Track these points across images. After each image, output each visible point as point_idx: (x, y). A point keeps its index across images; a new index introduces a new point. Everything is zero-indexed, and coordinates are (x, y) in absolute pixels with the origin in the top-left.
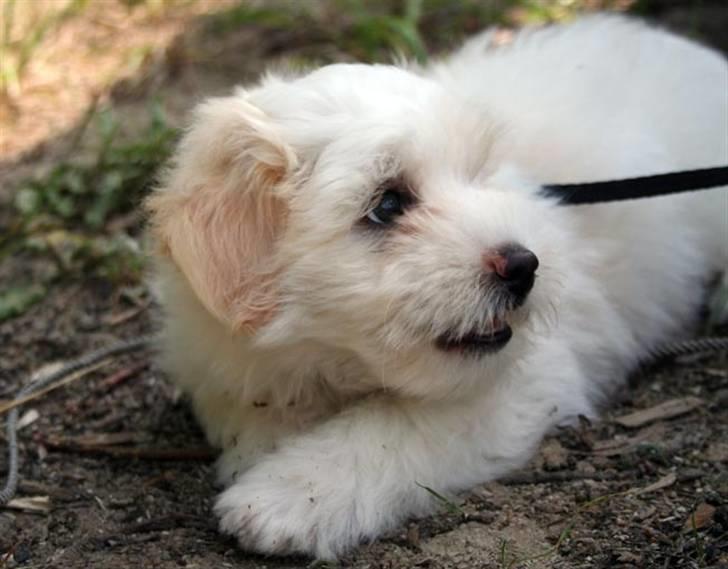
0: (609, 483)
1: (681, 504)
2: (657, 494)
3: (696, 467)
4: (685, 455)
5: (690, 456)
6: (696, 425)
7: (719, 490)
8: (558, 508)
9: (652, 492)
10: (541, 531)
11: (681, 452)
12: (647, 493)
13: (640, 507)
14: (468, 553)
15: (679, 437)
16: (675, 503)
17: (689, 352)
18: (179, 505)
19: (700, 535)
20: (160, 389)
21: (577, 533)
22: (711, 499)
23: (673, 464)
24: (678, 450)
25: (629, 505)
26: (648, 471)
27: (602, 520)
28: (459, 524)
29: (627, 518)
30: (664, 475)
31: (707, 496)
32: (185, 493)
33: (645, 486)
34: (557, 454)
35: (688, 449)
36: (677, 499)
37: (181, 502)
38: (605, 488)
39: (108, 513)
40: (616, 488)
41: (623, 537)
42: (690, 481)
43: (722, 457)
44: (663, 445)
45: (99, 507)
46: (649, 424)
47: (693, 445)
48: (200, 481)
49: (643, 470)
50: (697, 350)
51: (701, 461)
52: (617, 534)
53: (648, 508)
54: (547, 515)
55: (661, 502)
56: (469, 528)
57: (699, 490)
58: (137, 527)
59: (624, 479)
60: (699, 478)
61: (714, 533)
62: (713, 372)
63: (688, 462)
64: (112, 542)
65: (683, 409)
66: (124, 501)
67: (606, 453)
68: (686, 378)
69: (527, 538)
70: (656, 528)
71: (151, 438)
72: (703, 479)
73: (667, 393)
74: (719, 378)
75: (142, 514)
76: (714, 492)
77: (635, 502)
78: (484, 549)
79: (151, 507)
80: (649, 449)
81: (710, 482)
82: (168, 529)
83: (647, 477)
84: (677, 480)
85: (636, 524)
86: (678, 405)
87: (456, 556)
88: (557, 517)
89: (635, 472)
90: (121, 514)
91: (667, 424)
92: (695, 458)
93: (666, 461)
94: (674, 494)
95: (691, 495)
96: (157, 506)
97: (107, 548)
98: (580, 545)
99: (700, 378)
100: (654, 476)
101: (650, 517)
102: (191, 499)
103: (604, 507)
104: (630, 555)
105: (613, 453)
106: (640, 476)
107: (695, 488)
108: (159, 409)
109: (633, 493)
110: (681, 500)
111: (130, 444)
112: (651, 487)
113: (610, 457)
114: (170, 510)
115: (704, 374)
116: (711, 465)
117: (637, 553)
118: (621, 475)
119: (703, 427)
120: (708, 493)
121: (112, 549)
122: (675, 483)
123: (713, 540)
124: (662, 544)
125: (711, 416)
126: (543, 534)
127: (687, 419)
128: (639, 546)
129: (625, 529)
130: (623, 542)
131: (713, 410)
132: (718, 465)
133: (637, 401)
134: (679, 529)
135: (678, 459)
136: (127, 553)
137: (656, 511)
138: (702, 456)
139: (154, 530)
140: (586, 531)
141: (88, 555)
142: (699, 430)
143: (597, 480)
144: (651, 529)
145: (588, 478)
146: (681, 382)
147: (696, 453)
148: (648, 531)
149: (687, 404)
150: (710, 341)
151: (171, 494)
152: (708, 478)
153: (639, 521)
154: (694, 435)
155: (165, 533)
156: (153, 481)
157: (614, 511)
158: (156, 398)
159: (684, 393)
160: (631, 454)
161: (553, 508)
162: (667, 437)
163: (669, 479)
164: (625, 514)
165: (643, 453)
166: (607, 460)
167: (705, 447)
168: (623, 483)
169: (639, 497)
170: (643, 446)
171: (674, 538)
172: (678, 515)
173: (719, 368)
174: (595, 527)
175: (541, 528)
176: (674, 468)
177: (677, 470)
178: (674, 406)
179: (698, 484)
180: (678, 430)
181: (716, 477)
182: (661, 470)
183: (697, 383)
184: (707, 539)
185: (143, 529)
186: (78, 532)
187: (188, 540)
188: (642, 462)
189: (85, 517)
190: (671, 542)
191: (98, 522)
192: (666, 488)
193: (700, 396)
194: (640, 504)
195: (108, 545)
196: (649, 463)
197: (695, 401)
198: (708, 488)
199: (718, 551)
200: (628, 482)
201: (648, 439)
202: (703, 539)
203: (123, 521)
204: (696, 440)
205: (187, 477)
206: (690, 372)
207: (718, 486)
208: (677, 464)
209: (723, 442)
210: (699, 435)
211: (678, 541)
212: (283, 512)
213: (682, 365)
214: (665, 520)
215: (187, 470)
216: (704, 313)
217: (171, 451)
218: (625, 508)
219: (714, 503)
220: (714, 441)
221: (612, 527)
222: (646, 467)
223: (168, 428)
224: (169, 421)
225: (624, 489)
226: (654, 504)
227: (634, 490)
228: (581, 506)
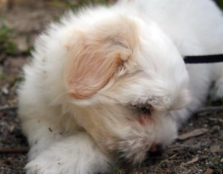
0: (173, 161)
1: (200, 168)
2: (191, 165)
3: (206, 155)
4: (202, 150)
5: (203, 151)
6: (205, 139)
7: (215, 163)
9: (190, 164)
11: (200, 149)
12: (188, 165)
13: (185, 170)
15: (199, 144)
16: (198, 168)
17: (203, 112)
18: (13, 170)
20: (6, 126)
22: (212, 167)
23: (197, 153)
24: (199, 148)
25: (181, 169)
26: (188, 156)
30: (194, 158)
31: (210, 166)
32: (15, 166)
33: (187, 162)
35: (203, 148)
36: (199, 167)
37: (14, 169)
38: (172, 163)
40: (176, 163)
42: (204, 160)
43: (215, 151)
44: (193, 146)
46: (188, 139)
47: (204, 146)
48: (21, 161)
49: (186, 156)
50: (206, 111)
51: (208, 152)
53: (188, 170)
55: (193, 168)
59: (179, 159)
60: (207, 159)
62: (211, 119)
63: (203, 153)
65: (201, 133)
67: (171, 150)
68: (202, 121)
71: (2, 145)
72: (208, 159)
73: (195, 127)
74: (214, 121)
76: (213, 164)
77: (183, 168)
80: (188, 148)
81: (211, 160)
83: (188, 159)
86: (199, 132)
89: (183, 157)
91: (195, 138)
92: (205, 152)
93: (195, 153)
94: (198, 165)
95: (204, 166)
96: (5, 171)
99: (207, 121)
100: (190, 158)
102: (18, 168)
103: (172, 170)
105: (174, 149)
106: (185, 158)
107: (205, 163)
108: (5, 134)
109: (183, 165)
112: (189, 162)
114: (10, 172)
115: (209, 120)
116: (211, 154)
118: (178, 158)
119: (208, 139)
120: (210, 164)
122: (198, 161)
125: (211, 136)
127: (202, 137)
131: (212, 133)
132: (214, 154)
135: (199, 152)
137: (191, 171)
138: (208, 151)
142: (207, 141)
143: (170, 160)
145: (166, 159)
146: (200, 123)
147: (206, 149)
149: (202, 131)
150: (211, 108)
151: (10, 166)
152: (210, 159)
154: (205, 143)
156: (4, 161)
157: (176, 172)
158: (4, 130)
159: (201, 127)
160: (181, 150)
162: (195, 144)
163: (196, 159)
164: (180, 172)
165: (186, 149)
166: (173, 152)
167: (209, 147)
168: (178, 161)
169: (185, 166)
170: (186, 147)
172: (199, 173)
173: (214, 117)
176: (198, 155)
177: (199, 156)
179: (206, 161)
180: (199, 141)
181: (213, 158)
182: (193, 156)
183: (206, 123)
188: (186, 153)
192: (195, 163)
193: (207, 128)
194: (185, 169)
196: (188, 154)
197: (205, 130)
198: (210, 163)
200: (180, 160)
201: (188, 144)
204: (205, 144)
205: (16, 160)
206: (203, 119)
207: (214, 162)
208: (199, 153)
209: (216, 145)
210: (207, 143)
213: (200, 117)
215: (16, 157)
216: (209, 97)
217: (10, 150)
218: (180, 170)
219: (212, 168)
220: (212, 145)
222: (187, 155)
223: (9, 141)
224: (9, 139)
225: (179, 163)
226: (190, 169)
227: (183, 163)
228: (163, 170)
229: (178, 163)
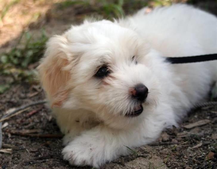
0: (182, 146)
2: (197, 149)
3: (208, 141)
4: (205, 137)
5: (206, 137)
6: (208, 128)
8: (167, 153)
9: (195, 148)
11: (204, 136)
12: (193, 149)
13: (192, 153)
14: (139, 166)
15: (203, 132)
16: (202, 152)
17: (206, 106)
18: (51, 152)
19: (210, 161)
20: (45, 116)
21: (172, 160)
22: (213, 150)
23: (201, 140)
25: (188, 152)
26: (194, 142)
27: (180, 157)
28: (137, 157)
29: (188, 156)
30: (199, 143)
31: (212, 150)
32: (53, 148)
33: (193, 147)
34: (166, 137)
36: (203, 151)
37: (52, 151)
38: (181, 147)
39: (30, 154)
41: (186, 162)
42: (206, 145)
43: (216, 138)
44: (198, 134)
45: (27, 152)
46: (194, 128)
47: (207, 134)
48: (58, 144)
50: (208, 105)
51: (210, 139)
52: (185, 161)
53: (194, 153)
54: (163, 155)
55: (198, 151)
56: (140, 159)
57: (209, 148)
58: (39, 158)
59: (186, 144)
60: (209, 144)
61: (214, 161)
62: (213, 112)
63: (206, 139)
64: (31, 163)
65: (204, 123)
66: (35, 150)
67: (181, 136)
68: (205, 114)
69: (158, 162)
70: (197, 159)
71: (43, 131)
72: (211, 144)
73: (199, 118)
74: (215, 114)
75: (41, 154)
76: (214, 149)
77: (190, 151)
78: (144, 165)
79: (43, 152)
80: (194, 135)
81: (213, 145)
82: (48, 159)
83: (193, 144)
84: (203, 145)
85: (190, 158)
86: (202, 122)
87: (136, 167)
88: (166, 156)
89: (190, 142)
90: (34, 154)
91: (200, 128)
92: (208, 138)
93: (199, 139)
94: (202, 149)
95: (207, 149)
96: (45, 152)
97: (30, 164)
98: (173, 164)
99: (209, 114)
100: (196, 144)
101: (194, 156)
102: (55, 150)
103: (180, 153)
104: (189, 167)
105: (183, 136)
106: (191, 144)
107: (208, 147)
108: (45, 122)
109: (189, 149)
110: (204, 151)
111: (36, 133)
112: (195, 147)
113: (182, 138)
114: (49, 153)
115: (210, 113)
116: (213, 140)
117: (191, 167)
119: (210, 129)
120: (212, 149)
121: (31, 165)
123: (214, 163)
124: (198, 164)
125: (212, 125)
126: (162, 161)
127: (206, 126)
128: (191, 165)
129: (187, 160)
130: (187, 163)
131: (213, 124)
132: (215, 140)
133: (190, 121)
134: (203, 159)
135: (203, 138)
136: (36, 166)
137: (196, 154)
138: (210, 138)
139: (44, 159)
140: (175, 160)
141: (24, 166)
142: (209, 130)
143: (178, 144)
144: (195, 160)
145: (175, 144)
146: (203, 115)
147: (208, 136)
148: (194, 160)
150: (212, 103)
151: (49, 148)
152: (212, 144)
153: (191, 157)
154: (207, 131)
155: (47, 160)
156: (44, 144)
157: (184, 154)
158: (44, 119)
159: (204, 118)
160: (188, 137)
161: (165, 153)
162: (199, 132)
163: (200, 144)
164: (187, 155)
165: (192, 137)
166: (181, 139)
167: (211, 135)
168: (186, 145)
169: (191, 150)
170: (192, 135)
171: (202, 162)
172: (203, 155)
173: (215, 111)
174: (178, 159)
175: (162, 159)
176: (201, 141)
177: (203, 142)
178: (201, 122)
179: (209, 146)
180: (203, 129)
181: (214, 144)
182: (197, 142)
183: (208, 115)
184: (212, 162)
185: (41, 159)
186: (21, 160)
187: (54, 162)
188: (192, 139)
189: (23, 155)
190: (201, 163)
191: (27, 156)
192: (199, 147)
193: (209, 119)
194: (191, 152)
195: (30, 163)
196: (194, 140)
197: (208, 121)
198: (212, 147)
199: (215, 166)
200: (188, 145)
201: (194, 132)
202: (211, 162)
203: (35, 156)
204: (208, 132)
205: (54, 143)
206: (206, 112)
207: (215, 147)
208: (202, 140)
209: (216, 133)
210: (209, 131)
211: (203, 163)
212: (82, 153)
213: (204, 110)
214: (199, 157)
215: (53, 141)
216: (210, 94)
217: (49, 135)
218: (187, 153)
219: (214, 152)
220: (214, 133)
221: (183, 159)
222: (193, 141)
223: (48, 128)
224: (48, 126)
225: (187, 147)
226: (196, 152)
227: (190, 148)
228: (174, 152)
229: (185, 147)
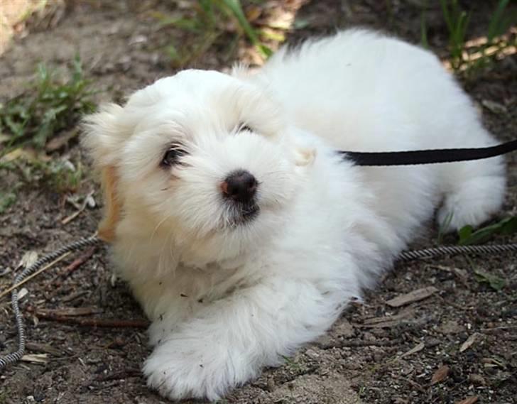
0: (385, 348)
1: (429, 363)
2: (413, 356)
3: (435, 337)
4: (428, 328)
5: (431, 329)
7: (450, 353)
8: (356, 366)
9: (411, 355)
10: (347, 382)
11: (426, 326)
12: (407, 356)
13: (405, 366)
14: (305, 395)
15: (424, 315)
16: (425, 362)
18: (128, 362)
19: (441, 385)
20: (101, 273)
21: (368, 383)
22: (446, 360)
23: (422, 334)
24: (424, 325)
25: (397, 364)
26: (407, 339)
27: (382, 374)
28: (298, 375)
29: (397, 374)
30: (417, 343)
31: (443, 358)
32: (131, 354)
33: (406, 351)
34: (346, 329)
35: (430, 324)
37: (129, 360)
38: (383, 351)
39: (86, 367)
40: (389, 352)
41: (396, 387)
42: (433, 347)
43: (451, 331)
44: (415, 321)
45: (81, 364)
46: (406, 305)
47: (433, 321)
49: (405, 338)
51: (438, 333)
52: (392, 384)
53: (409, 367)
54: (350, 371)
55: (416, 362)
56: (304, 379)
57: (438, 353)
58: (103, 380)
59: (394, 345)
60: (438, 345)
61: (450, 385)
62: (442, 268)
63: (431, 333)
64: (92, 388)
65: (426, 294)
66: (95, 360)
68: (426, 270)
69: (339, 385)
70: (415, 381)
71: (101, 310)
72: (440, 346)
73: (416, 283)
74: (446, 272)
75: (107, 368)
76: (447, 356)
77: (401, 362)
78: (314, 393)
79: (111, 363)
81: (444, 348)
82: (124, 378)
83: (407, 344)
84: (425, 347)
85: (403, 378)
86: (423, 292)
87: (298, 397)
88: (356, 373)
89: (400, 341)
90: (94, 369)
91: (416, 305)
92: (434, 331)
93: (418, 332)
94: (424, 356)
95: (434, 357)
96: (115, 362)
97: (89, 391)
98: (371, 392)
99: (434, 271)
100: (412, 344)
101: (411, 373)
102: (135, 358)
103: (383, 365)
104: (402, 400)
105: (384, 325)
106: (403, 343)
107: (435, 352)
109: (400, 356)
110: (427, 360)
112: (410, 351)
113: (384, 328)
114: (123, 364)
115: (437, 269)
116: (444, 336)
117: (405, 398)
118: (392, 342)
119: (438, 307)
120: (444, 356)
121: (92, 392)
122: (423, 349)
123: (449, 390)
124: (420, 392)
125: (442, 299)
126: (348, 383)
127: (428, 301)
128: (406, 393)
129: (397, 382)
130: (396, 390)
131: (443, 295)
132: (449, 336)
133: (397, 288)
134: (428, 381)
135: (425, 331)
136: (101, 395)
137: (414, 369)
138: (439, 330)
139: (116, 379)
140: (374, 382)
141: (77, 396)
142: (436, 310)
143: (378, 345)
144: (412, 381)
145: (372, 345)
146: (423, 274)
147: (435, 327)
148: (410, 383)
149: (428, 291)
151: (122, 353)
152: (443, 345)
153: (404, 375)
154: (433, 313)
155: (122, 381)
157: (389, 369)
158: (100, 280)
159: (426, 283)
160: (396, 327)
161: (354, 366)
162: (417, 316)
163: (420, 346)
164: (396, 370)
165: (403, 327)
166: (382, 331)
167: (440, 323)
168: (393, 348)
169: (403, 359)
170: (403, 323)
171: (426, 388)
172: (427, 372)
173: (446, 264)
174: (378, 379)
175: (347, 379)
176: (423, 338)
178: (420, 292)
179: (437, 349)
180: (423, 309)
181: (448, 344)
182: (415, 339)
183: (433, 275)
184: (445, 388)
185: (110, 379)
186: (70, 381)
187: (137, 385)
188: (403, 333)
189: (74, 371)
190: (424, 391)
191: (81, 373)
192: (418, 352)
193: (435, 285)
194: (404, 363)
195: (89, 389)
196: (407, 334)
197: (433, 289)
198: (444, 353)
199: (451, 397)
200: (396, 347)
202: (442, 388)
203: (96, 373)
204: (433, 316)
207: (449, 351)
208: (424, 334)
209: (451, 319)
210: (436, 313)
211: (428, 390)
214: (420, 376)
215: (128, 335)
217: (116, 321)
218: (396, 366)
219: (447, 363)
220: (445, 318)
221: (388, 379)
222: (406, 336)
223: (111, 304)
225: (394, 352)
226: (412, 363)
227: (400, 353)
228: (370, 364)
229: (391, 352)
